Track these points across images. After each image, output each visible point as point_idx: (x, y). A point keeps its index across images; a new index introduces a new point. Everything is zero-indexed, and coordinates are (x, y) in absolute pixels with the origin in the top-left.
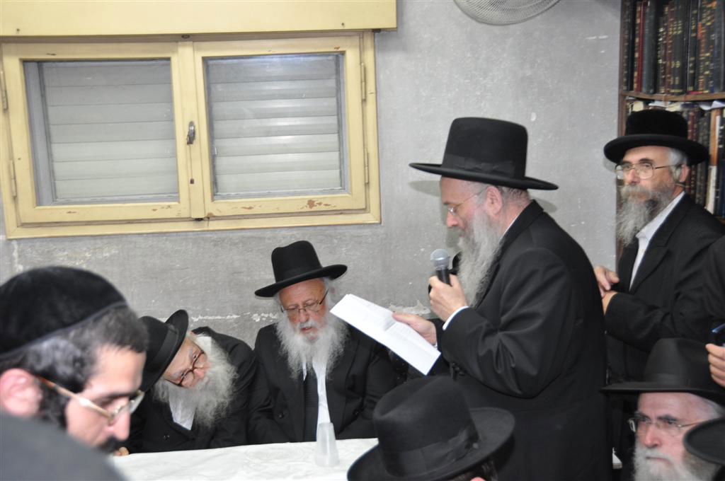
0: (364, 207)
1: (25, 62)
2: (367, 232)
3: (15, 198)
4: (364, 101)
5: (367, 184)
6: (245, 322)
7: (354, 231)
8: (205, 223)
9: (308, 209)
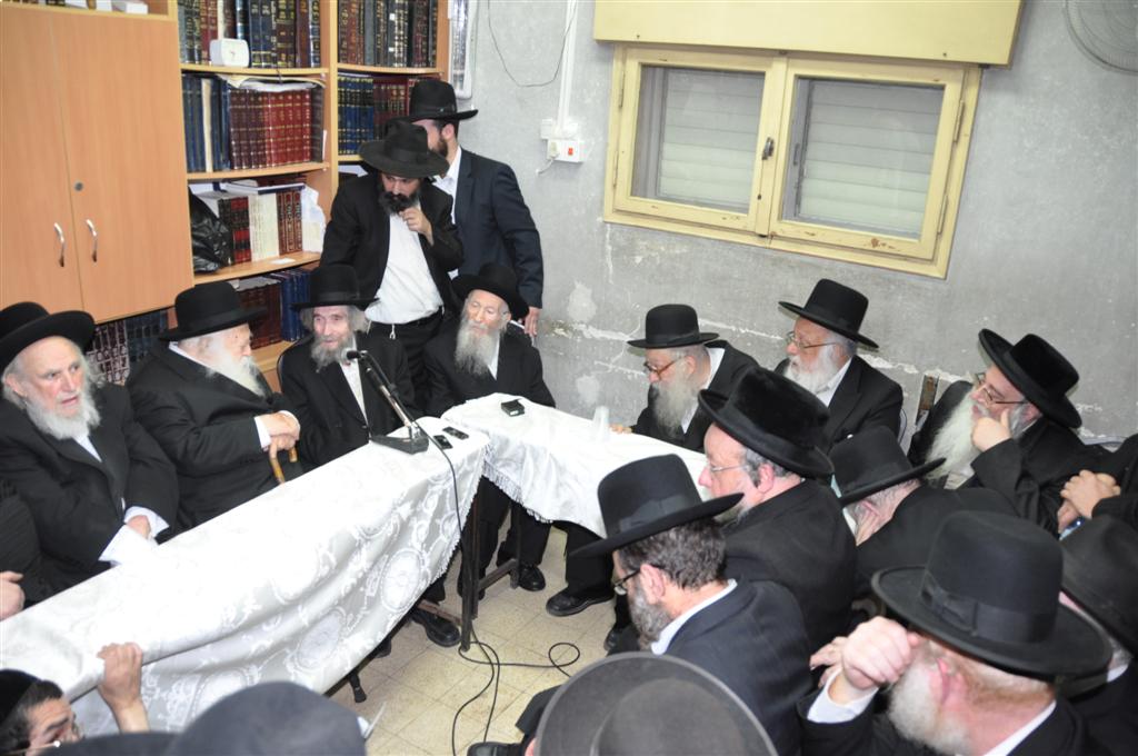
0: (930, 257)
1: (645, 67)
2: (928, 285)
3: (615, 186)
4: (956, 142)
5: (939, 234)
7: (915, 282)
8: (767, 241)
9: (871, 248)
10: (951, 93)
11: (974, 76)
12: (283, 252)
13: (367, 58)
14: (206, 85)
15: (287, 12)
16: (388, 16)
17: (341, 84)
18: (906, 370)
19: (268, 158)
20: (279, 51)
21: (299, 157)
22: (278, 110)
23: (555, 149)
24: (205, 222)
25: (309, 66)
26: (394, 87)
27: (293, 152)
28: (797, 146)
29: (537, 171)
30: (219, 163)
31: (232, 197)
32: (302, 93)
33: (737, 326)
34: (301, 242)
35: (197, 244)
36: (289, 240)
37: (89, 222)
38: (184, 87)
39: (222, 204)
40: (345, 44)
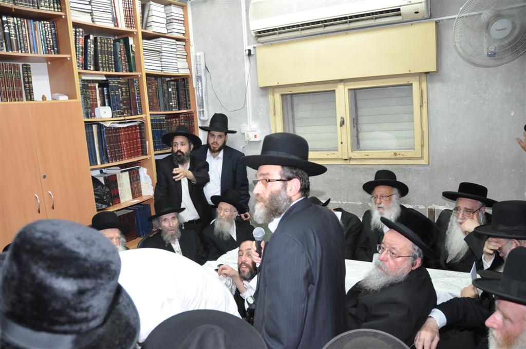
0: (421, 157)
1: (282, 95)
2: (422, 168)
4: (421, 106)
5: (422, 146)
6: (365, 205)
7: (415, 168)
8: (348, 161)
9: (394, 157)
10: (416, 86)
11: (424, 78)
12: (134, 197)
13: (161, 108)
14: (95, 127)
15: (126, 92)
16: (168, 90)
17: (152, 120)
18: (420, 207)
19: (124, 156)
20: (124, 109)
21: (137, 154)
22: (125, 135)
23: (248, 136)
24: (99, 187)
25: (138, 114)
26: (174, 120)
27: (134, 152)
28: (354, 119)
29: (242, 147)
30: (103, 160)
31: (109, 175)
32: (135, 126)
33: (341, 201)
34: (141, 192)
35: (97, 197)
36: (136, 191)
37: (50, 192)
38: (86, 130)
39: (105, 179)
40: (151, 103)
